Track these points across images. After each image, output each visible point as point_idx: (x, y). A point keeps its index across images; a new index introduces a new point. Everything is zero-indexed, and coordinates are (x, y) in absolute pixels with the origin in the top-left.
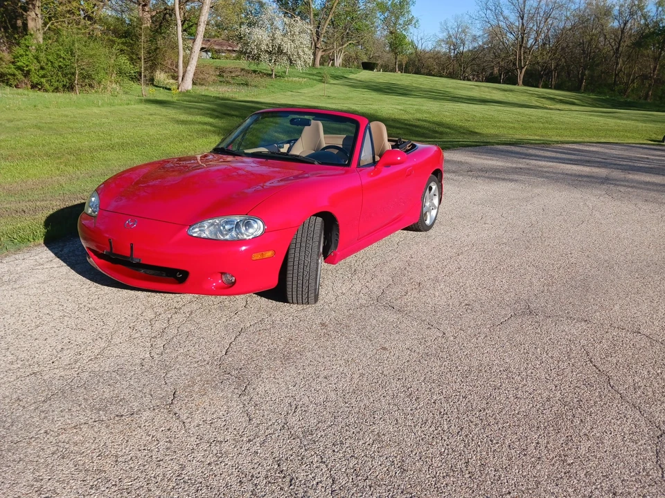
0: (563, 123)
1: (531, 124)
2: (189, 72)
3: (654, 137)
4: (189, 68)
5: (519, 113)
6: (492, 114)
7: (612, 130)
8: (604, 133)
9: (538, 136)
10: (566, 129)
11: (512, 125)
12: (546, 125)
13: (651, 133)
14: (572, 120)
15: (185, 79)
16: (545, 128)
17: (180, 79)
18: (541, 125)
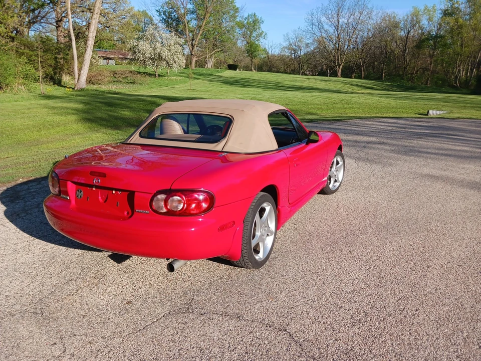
0: (358, 103)
1: (334, 105)
2: (83, 75)
3: (421, 111)
4: (82, 72)
5: (329, 97)
6: (308, 99)
7: (392, 108)
8: (387, 110)
9: (338, 114)
10: (359, 108)
11: (320, 107)
12: (346, 106)
13: (420, 109)
14: (365, 101)
15: (80, 80)
16: (344, 108)
17: (76, 80)
18: (342, 106)
